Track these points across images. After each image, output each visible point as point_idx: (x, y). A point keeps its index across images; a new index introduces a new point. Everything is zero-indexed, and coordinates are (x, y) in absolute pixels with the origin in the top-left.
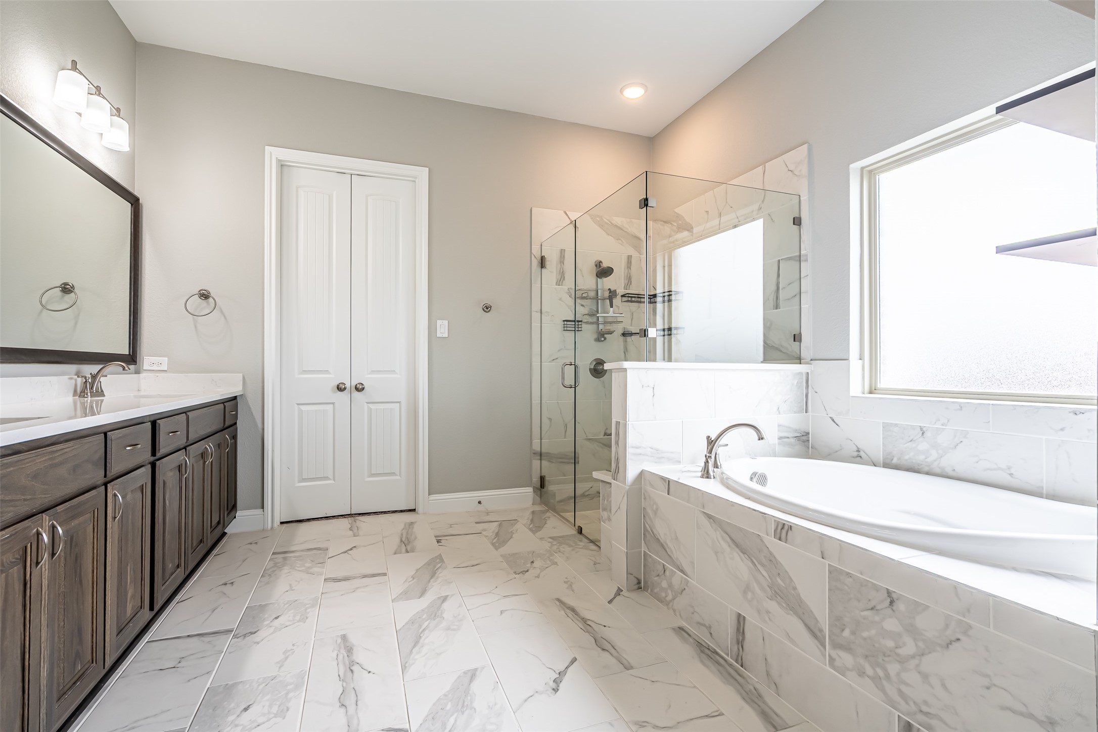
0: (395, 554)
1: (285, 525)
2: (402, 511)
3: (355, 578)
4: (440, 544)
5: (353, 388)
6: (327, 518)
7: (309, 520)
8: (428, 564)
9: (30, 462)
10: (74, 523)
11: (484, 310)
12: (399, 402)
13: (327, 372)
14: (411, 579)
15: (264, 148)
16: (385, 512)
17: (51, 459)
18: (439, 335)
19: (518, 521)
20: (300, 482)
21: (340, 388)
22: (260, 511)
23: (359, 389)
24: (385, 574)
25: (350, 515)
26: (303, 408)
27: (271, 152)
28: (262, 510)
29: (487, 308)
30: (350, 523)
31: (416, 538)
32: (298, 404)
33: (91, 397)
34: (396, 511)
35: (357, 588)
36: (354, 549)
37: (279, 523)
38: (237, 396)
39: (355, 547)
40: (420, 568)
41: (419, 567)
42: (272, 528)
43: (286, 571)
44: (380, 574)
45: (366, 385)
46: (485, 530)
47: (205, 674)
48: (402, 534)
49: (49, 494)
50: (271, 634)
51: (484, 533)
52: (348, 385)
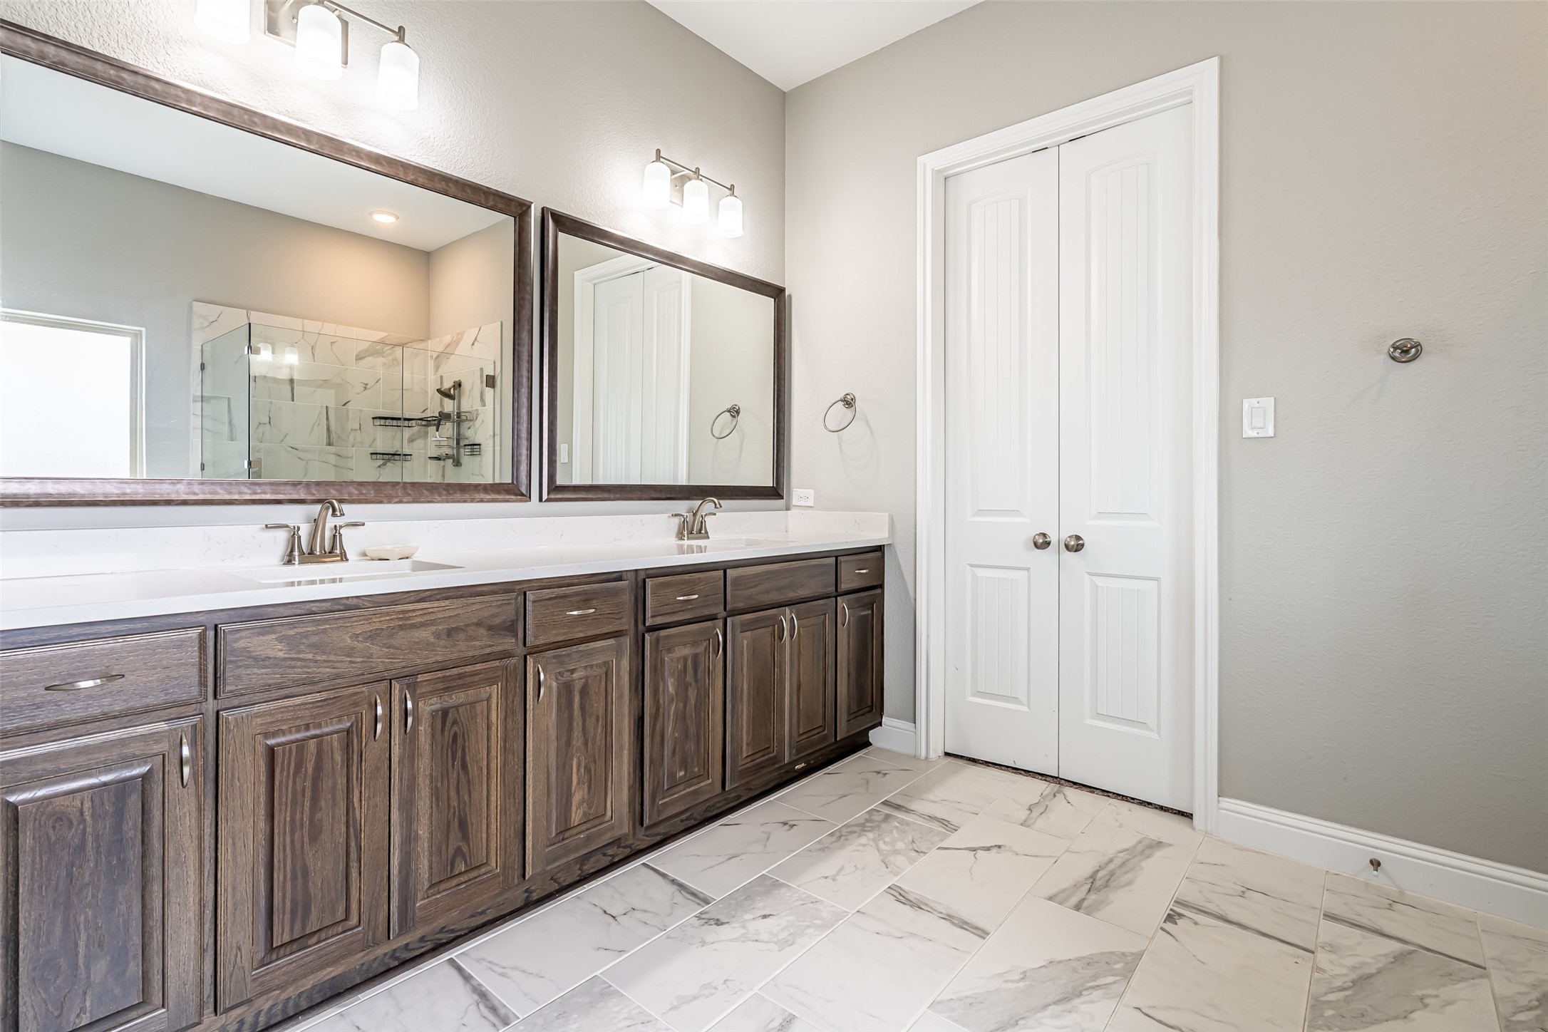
0: (1050, 899)
1: (950, 759)
2: (1161, 808)
3: (931, 910)
4: (1169, 926)
5: (1063, 547)
6: (1016, 770)
7: (987, 763)
8: (1089, 962)
9: (356, 621)
10: (457, 698)
11: (1394, 358)
12: (1157, 580)
13: (1016, 512)
14: (1017, 977)
15: (916, 159)
16: (1124, 798)
17: (401, 619)
18: (1248, 432)
19: (1487, 976)
20: (973, 695)
21: (1042, 543)
22: (909, 725)
23: (1076, 545)
24: (983, 934)
25: (1056, 778)
26: (980, 572)
27: (925, 164)
28: (914, 724)
29: (1406, 352)
30: (1044, 794)
31: (1129, 883)
32: (972, 566)
33: (688, 539)
34: (1150, 804)
35: (912, 935)
36: (994, 851)
37: (941, 753)
38: (884, 545)
39: (999, 847)
40: (1060, 962)
41: (1059, 958)
42: (927, 758)
43: (863, 840)
44: (977, 928)
45: (1087, 539)
46: (1332, 948)
47: (612, 950)
48: (1111, 861)
49: (398, 659)
50: (730, 940)
51: (1323, 958)
52: (1053, 538)
